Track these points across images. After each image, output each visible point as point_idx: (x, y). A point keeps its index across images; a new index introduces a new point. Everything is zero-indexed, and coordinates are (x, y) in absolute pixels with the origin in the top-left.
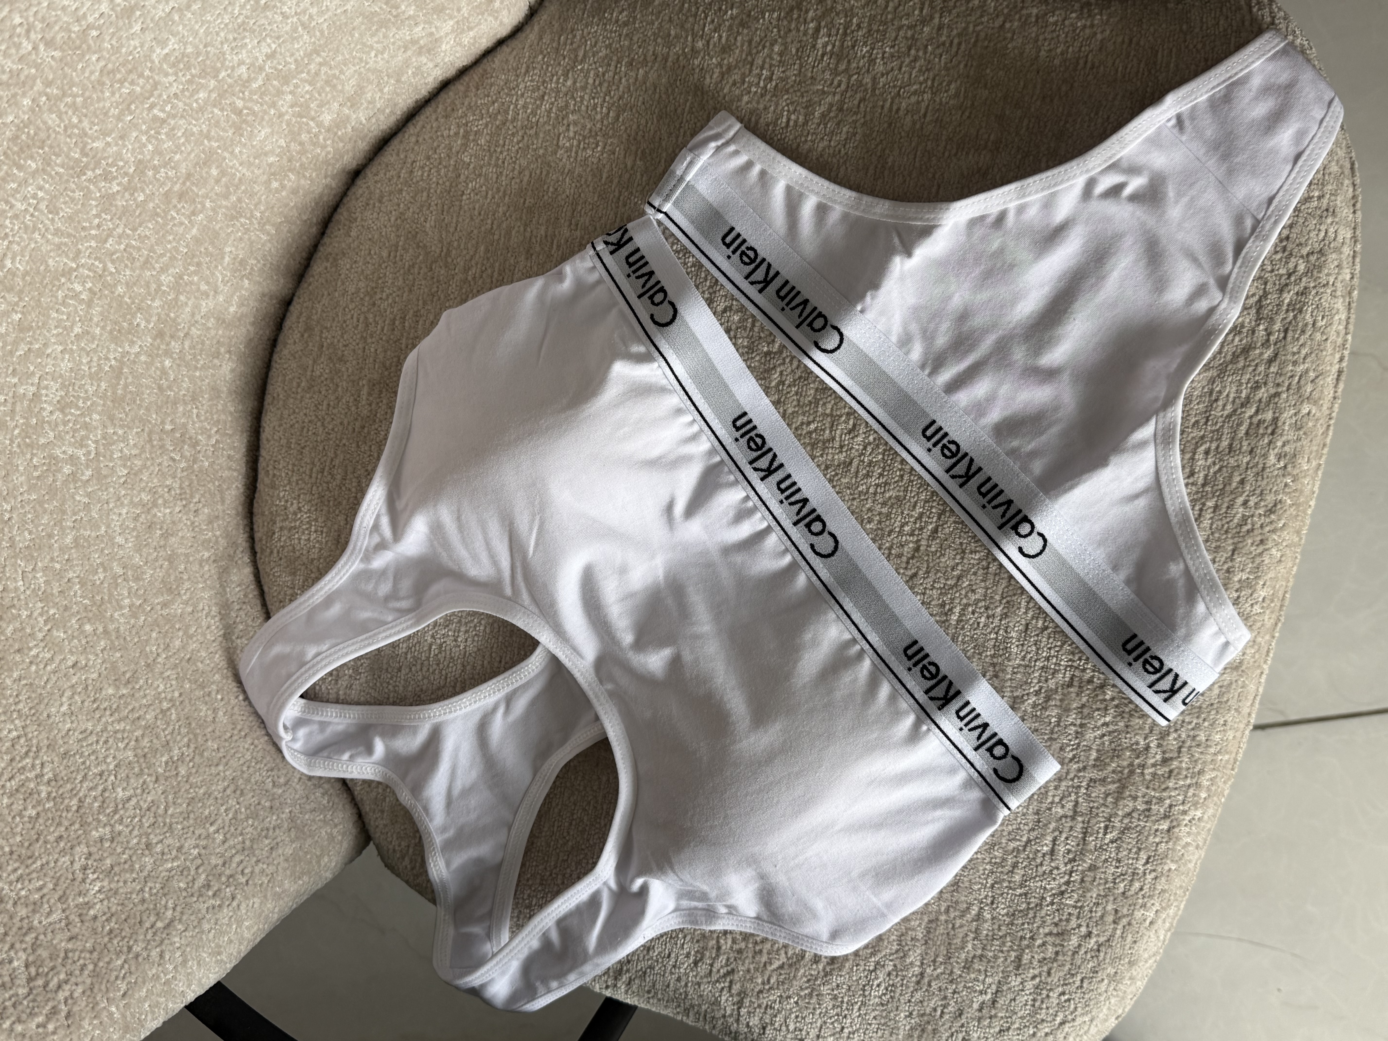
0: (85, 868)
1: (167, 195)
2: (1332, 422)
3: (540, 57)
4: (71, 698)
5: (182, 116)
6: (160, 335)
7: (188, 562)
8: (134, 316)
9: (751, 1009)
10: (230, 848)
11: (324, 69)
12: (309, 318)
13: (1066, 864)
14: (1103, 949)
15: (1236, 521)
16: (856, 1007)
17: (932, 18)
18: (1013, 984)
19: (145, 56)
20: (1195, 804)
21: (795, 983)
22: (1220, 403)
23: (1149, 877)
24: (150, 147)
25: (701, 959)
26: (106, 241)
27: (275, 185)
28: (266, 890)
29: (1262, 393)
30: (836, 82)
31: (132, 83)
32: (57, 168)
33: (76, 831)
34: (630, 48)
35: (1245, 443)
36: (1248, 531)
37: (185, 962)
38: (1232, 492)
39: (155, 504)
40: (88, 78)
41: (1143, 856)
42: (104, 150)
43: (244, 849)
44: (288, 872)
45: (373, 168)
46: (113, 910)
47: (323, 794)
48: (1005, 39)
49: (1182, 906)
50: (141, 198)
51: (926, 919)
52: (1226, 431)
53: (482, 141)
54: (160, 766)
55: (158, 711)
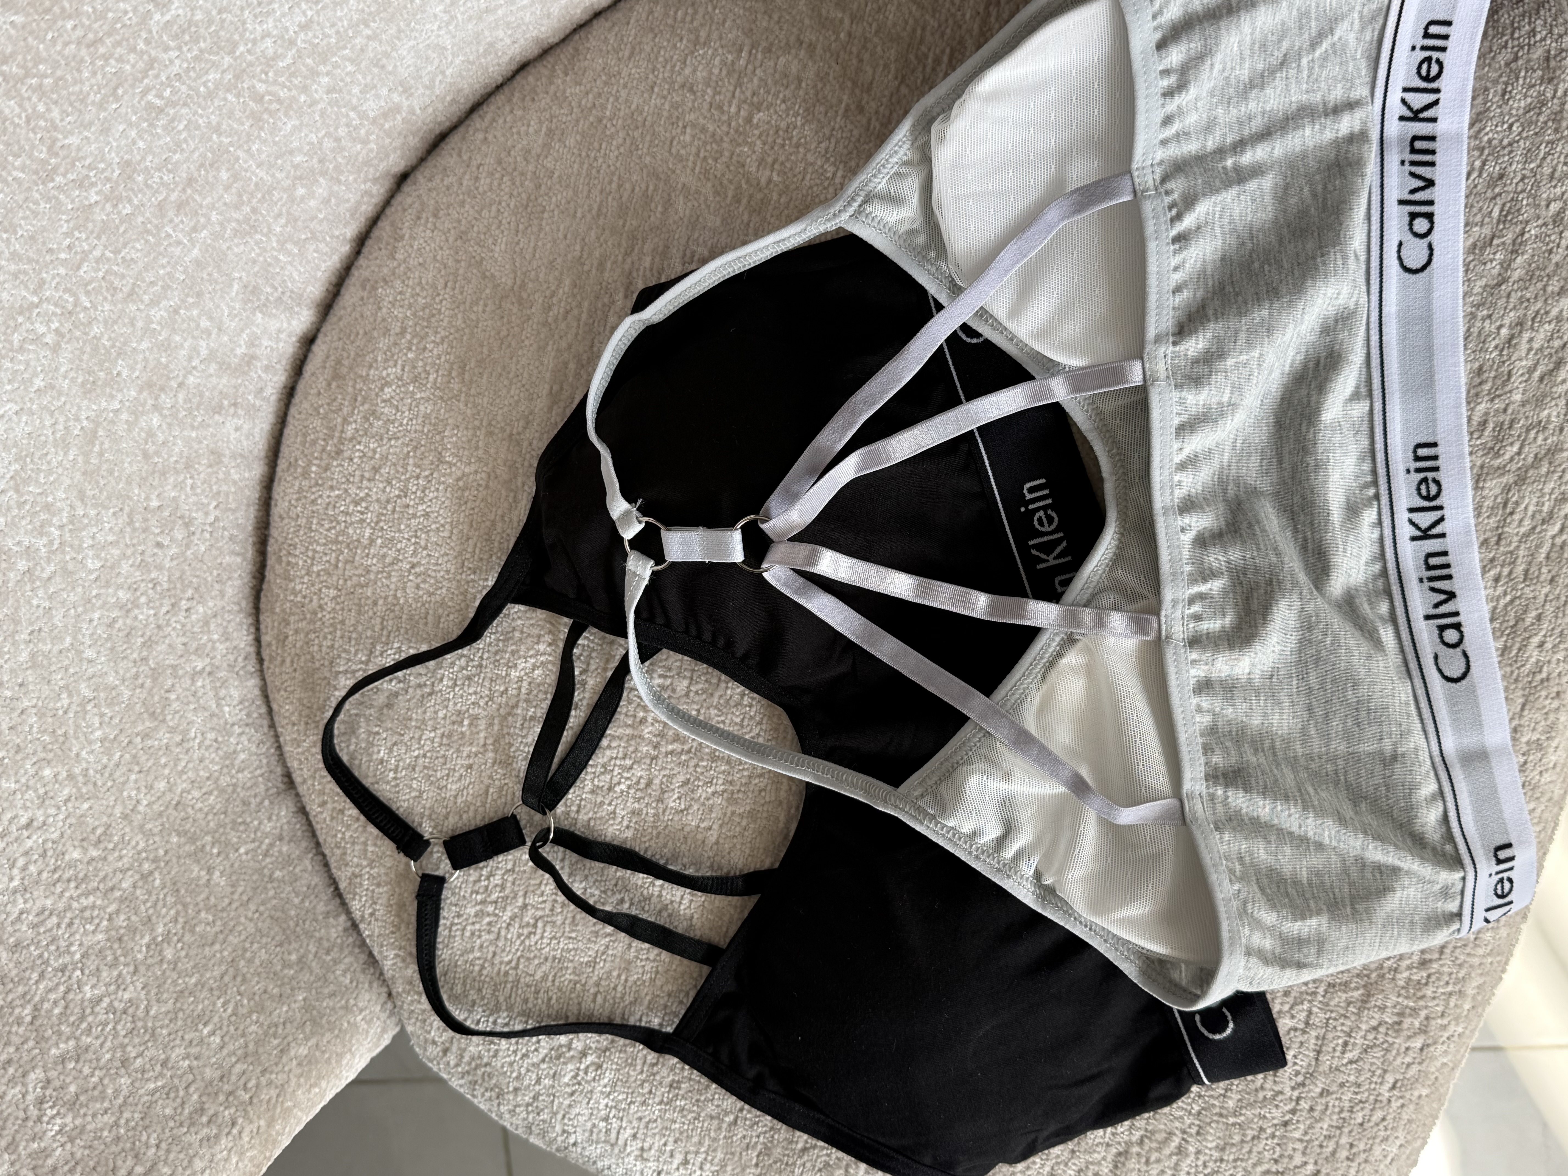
0: (41, 1102)
1: (161, 206)
3: (651, 36)
4: (24, 869)
5: (185, 104)
6: (148, 386)
8: (114, 362)
10: (229, 1055)
11: (373, 44)
12: (339, 362)
19: (138, 24)
20: (1457, 1018)
22: (1517, 517)
23: (1395, 1104)
24: (141, 144)
26: (79, 268)
28: (275, 1107)
31: (120, 60)
32: (15, 173)
33: (29, 1051)
35: (1544, 570)
36: (1543, 681)
38: (1525, 630)
39: (136, 605)
40: (59, 53)
41: (1390, 1079)
42: (79, 149)
43: (246, 1055)
45: (426, 171)
46: (78, 1155)
47: (345, 972)
50: (128, 210)
52: (1521, 553)
53: (571, 141)
54: (140, 951)
55: (137, 877)
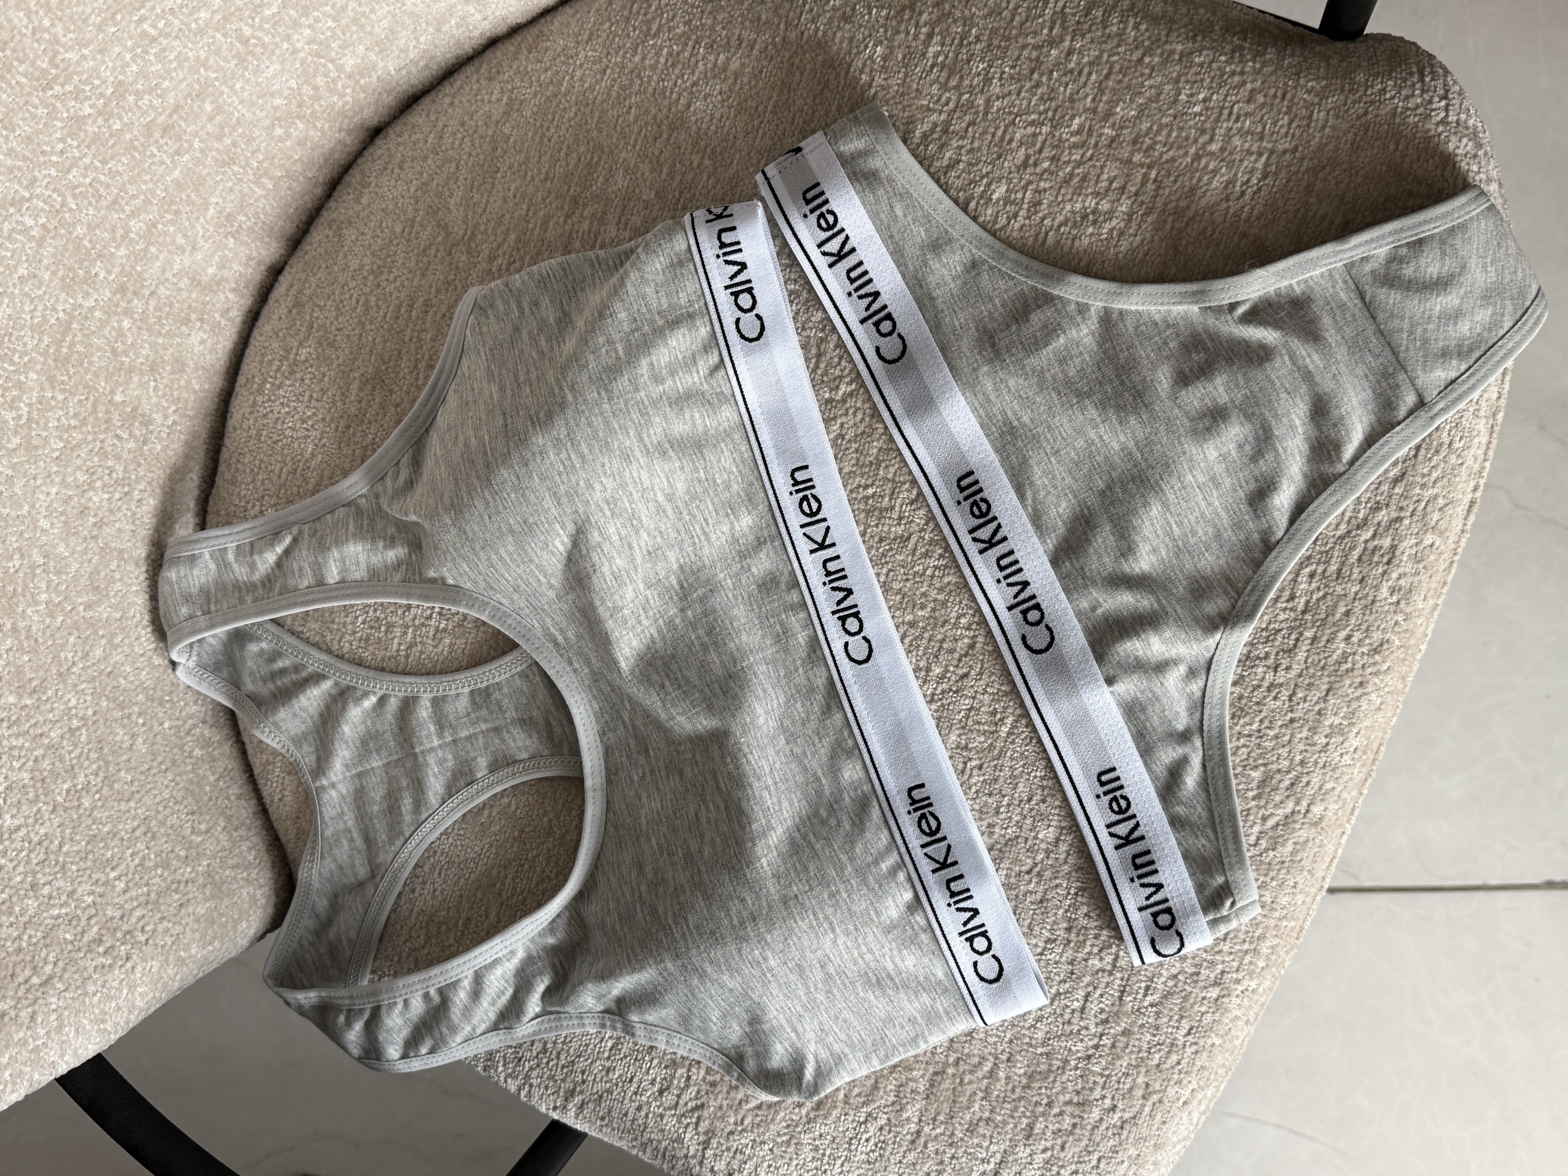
1: (148, 127)
2: (1456, 558)
3: (607, 25)
5: (177, 37)
6: (122, 289)
7: (122, 559)
8: (93, 263)
9: (718, 1152)
10: (132, 899)
11: (352, 5)
12: (300, 292)
13: (1097, 1024)
14: (1127, 1126)
15: (1335, 657)
16: (839, 1162)
17: (1062, 40)
18: (1021, 1155)
20: (1251, 974)
21: (772, 1127)
23: (1189, 1050)
24: (135, 68)
25: (668, 1088)
26: (68, 171)
27: (279, 132)
28: (168, 953)
29: (1382, 516)
30: (943, 99)
34: (712, 28)
35: (1356, 570)
36: (1347, 670)
37: (60, 1028)
38: (1334, 624)
39: (91, 487)
41: (1185, 1025)
42: (78, 63)
43: (147, 903)
44: (198, 935)
45: (397, 128)
47: (250, 849)
48: (1142, 75)
49: (1222, 1088)
50: (117, 126)
51: (931, 1069)
52: (1336, 553)
53: (527, 113)
54: (60, 794)
55: (66, 729)
